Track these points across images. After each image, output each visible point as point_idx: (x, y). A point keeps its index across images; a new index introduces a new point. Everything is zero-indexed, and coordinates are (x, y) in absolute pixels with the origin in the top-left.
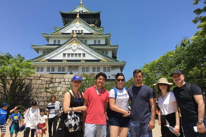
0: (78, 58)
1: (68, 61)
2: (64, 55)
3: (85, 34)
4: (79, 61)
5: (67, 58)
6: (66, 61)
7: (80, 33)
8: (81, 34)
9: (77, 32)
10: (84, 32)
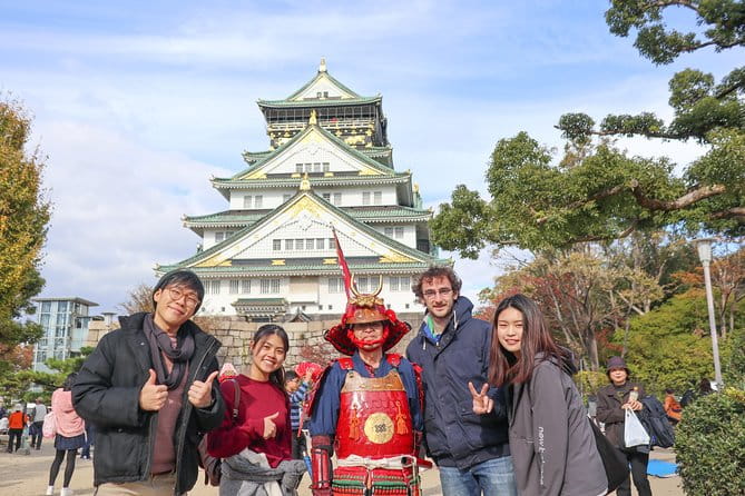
0: (315, 253)
1: (288, 261)
2: (277, 242)
3: (336, 174)
4: (321, 260)
5: (284, 253)
6: (281, 262)
7: (322, 171)
8: (322, 174)
9: (313, 171)
10: (333, 168)
